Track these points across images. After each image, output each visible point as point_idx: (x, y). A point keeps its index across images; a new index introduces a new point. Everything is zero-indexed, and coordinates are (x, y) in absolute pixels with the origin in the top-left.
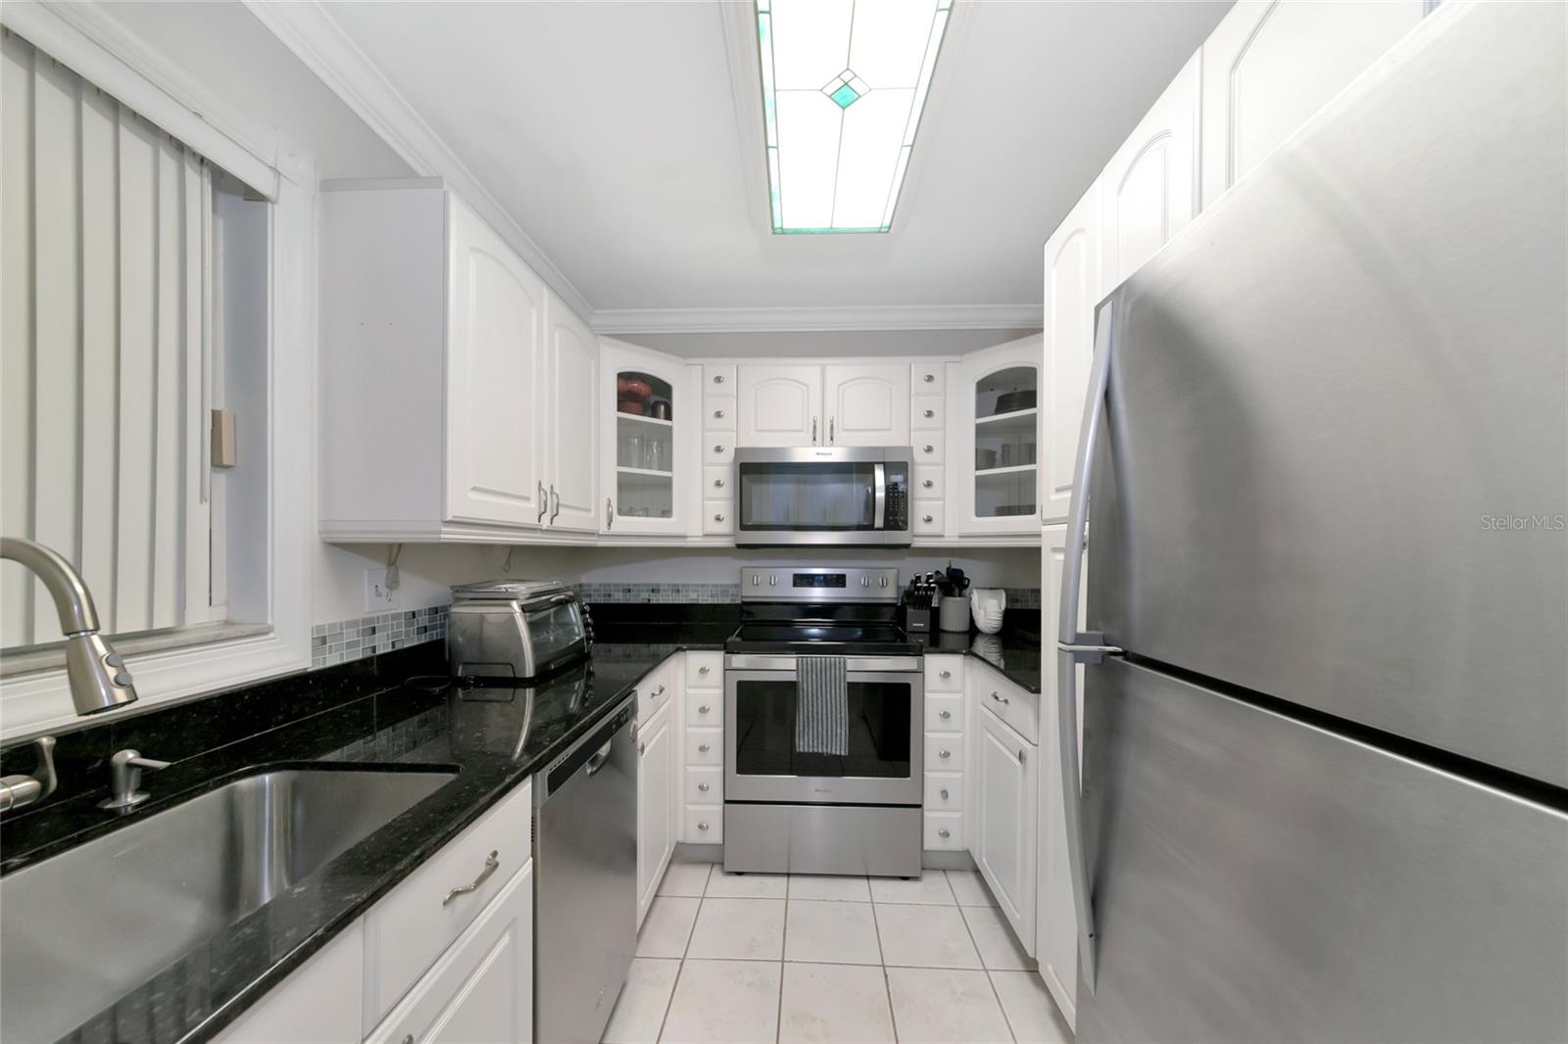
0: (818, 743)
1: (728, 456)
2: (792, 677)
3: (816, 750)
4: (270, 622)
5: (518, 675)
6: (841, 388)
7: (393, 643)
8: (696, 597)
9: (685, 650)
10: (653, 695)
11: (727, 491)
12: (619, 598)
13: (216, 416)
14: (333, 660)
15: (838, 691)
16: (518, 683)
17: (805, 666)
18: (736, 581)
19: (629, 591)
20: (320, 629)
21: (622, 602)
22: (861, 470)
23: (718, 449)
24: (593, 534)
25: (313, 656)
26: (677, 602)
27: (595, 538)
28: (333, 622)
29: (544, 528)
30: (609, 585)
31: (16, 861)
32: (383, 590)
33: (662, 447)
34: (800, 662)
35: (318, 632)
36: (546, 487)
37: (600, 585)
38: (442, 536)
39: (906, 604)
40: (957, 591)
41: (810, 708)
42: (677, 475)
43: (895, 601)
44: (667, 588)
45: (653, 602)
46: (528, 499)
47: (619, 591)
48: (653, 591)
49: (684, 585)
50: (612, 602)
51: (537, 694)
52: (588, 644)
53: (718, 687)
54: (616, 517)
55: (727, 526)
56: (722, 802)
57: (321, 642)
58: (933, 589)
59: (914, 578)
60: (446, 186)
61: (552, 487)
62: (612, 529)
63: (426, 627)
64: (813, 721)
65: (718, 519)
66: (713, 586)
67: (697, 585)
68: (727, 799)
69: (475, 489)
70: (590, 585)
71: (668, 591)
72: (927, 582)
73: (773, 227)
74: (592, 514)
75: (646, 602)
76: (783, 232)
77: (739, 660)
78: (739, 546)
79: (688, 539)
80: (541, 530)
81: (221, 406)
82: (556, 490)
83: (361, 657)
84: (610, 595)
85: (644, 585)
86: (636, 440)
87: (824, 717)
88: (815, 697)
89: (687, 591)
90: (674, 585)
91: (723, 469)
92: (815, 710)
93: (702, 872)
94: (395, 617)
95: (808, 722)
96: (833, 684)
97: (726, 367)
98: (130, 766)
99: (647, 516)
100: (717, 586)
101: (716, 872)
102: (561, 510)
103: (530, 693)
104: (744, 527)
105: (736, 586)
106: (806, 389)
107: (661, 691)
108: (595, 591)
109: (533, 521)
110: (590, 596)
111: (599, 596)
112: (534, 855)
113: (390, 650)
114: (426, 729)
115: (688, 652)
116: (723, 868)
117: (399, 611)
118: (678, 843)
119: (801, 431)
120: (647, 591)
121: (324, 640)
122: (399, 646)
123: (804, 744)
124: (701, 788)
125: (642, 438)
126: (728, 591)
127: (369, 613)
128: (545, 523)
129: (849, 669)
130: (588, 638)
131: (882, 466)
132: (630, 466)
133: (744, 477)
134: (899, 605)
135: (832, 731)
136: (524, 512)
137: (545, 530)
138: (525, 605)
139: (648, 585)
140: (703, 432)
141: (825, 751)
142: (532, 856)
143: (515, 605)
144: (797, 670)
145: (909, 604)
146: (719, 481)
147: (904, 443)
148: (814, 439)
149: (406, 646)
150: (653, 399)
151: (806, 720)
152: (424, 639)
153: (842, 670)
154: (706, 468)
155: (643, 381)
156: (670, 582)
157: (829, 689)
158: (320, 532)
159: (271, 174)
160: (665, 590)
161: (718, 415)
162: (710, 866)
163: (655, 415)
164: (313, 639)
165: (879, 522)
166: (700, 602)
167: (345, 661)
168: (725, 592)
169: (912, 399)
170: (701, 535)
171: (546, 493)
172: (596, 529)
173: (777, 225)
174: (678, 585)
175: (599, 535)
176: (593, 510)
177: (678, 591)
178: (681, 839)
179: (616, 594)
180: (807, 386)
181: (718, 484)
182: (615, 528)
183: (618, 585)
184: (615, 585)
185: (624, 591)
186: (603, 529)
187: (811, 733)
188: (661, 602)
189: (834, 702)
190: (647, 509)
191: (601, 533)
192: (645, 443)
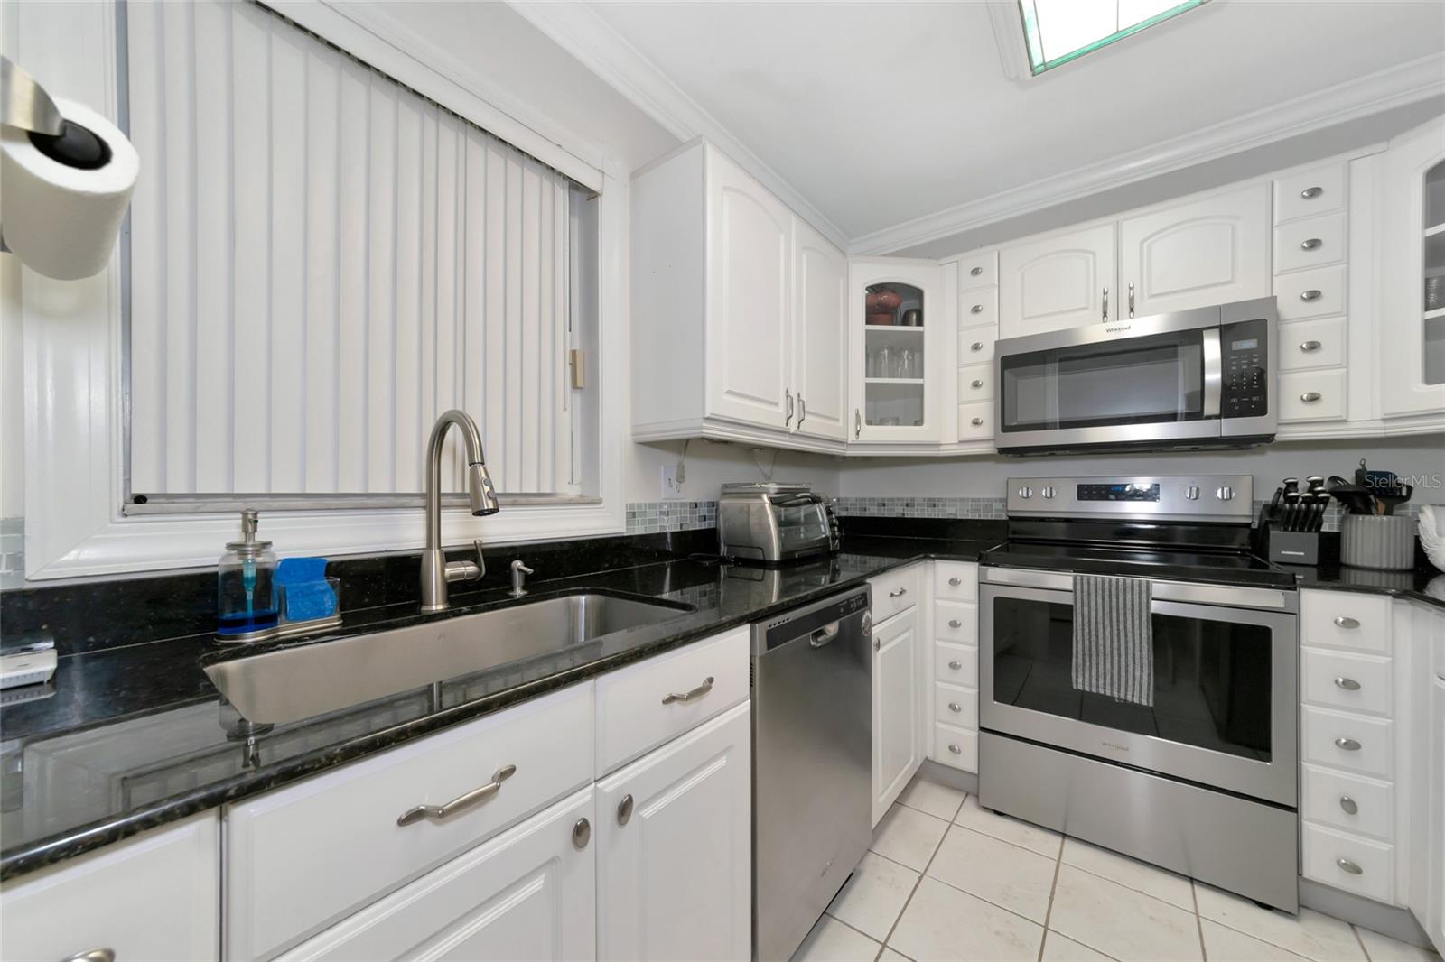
0: (1105, 684)
1: (988, 353)
2: (1067, 599)
3: (1102, 692)
4: (601, 496)
5: (767, 559)
6: (1145, 244)
7: (681, 525)
8: (954, 512)
9: (933, 559)
10: (892, 595)
11: (987, 392)
12: (873, 512)
13: (574, 353)
14: (639, 530)
15: (1137, 622)
16: (766, 565)
17: (1086, 587)
18: (1001, 495)
19: (884, 505)
20: (632, 505)
21: (876, 516)
22: (1181, 342)
23: (976, 347)
24: (842, 443)
25: (627, 525)
26: (933, 517)
27: (844, 447)
28: (639, 502)
29: (792, 431)
30: (865, 499)
31: (465, 609)
32: (675, 483)
33: (913, 356)
34: (1078, 581)
35: (630, 508)
36: (793, 394)
37: (857, 500)
38: (704, 431)
39: (1267, 523)
40: (1382, 507)
41: (1094, 638)
42: (929, 381)
43: (1249, 521)
44: (922, 502)
45: (908, 515)
46: (776, 404)
47: (873, 505)
48: (907, 505)
49: (940, 500)
50: (867, 515)
51: (783, 577)
52: (834, 543)
53: (973, 602)
54: (864, 426)
55: (987, 430)
56: (977, 729)
57: (632, 516)
58: (1325, 501)
59: (1284, 486)
60: (704, 141)
61: (799, 395)
62: (860, 439)
63: (705, 517)
64: (1098, 655)
65: (976, 423)
66: (973, 500)
67: (955, 500)
68: (982, 726)
69: (729, 392)
70: (847, 499)
71: (923, 505)
72: (1310, 490)
73: (1032, 69)
74: (841, 424)
75: (900, 516)
76: (1047, 67)
77: (998, 574)
78: (1002, 451)
79: (942, 448)
80: (789, 433)
81: (577, 347)
82: (803, 397)
83: (658, 532)
84: (865, 509)
85: (898, 499)
86: (886, 351)
87: (1115, 652)
88: (1100, 626)
89: (944, 505)
90: (929, 499)
91: (983, 367)
92: (1101, 642)
93: (954, 800)
94: (683, 505)
95: (1090, 656)
96: (1129, 612)
97: (985, 257)
98: (519, 570)
99: (897, 424)
100: (978, 500)
101: (970, 804)
102: (807, 417)
103: (776, 574)
104: (1005, 428)
105: (1001, 500)
106: (1091, 256)
107: (901, 593)
108: (851, 505)
109: (781, 424)
110: (847, 509)
111: (855, 509)
112: (752, 697)
113: (679, 530)
114: (705, 598)
115: (936, 561)
116: (978, 801)
117: (685, 501)
118: (927, 759)
119: (1086, 308)
120: (901, 505)
121: (634, 514)
122: (685, 528)
123: (1084, 680)
124: (952, 707)
125: (891, 349)
126: (992, 506)
127: (665, 499)
128: (793, 427)
129: (1154, 596)
130: (834, 538)
131: (1217, 332)
132: (881, 377)
133: (1006, 372)
134: (1255, 526)
135: (1127, 672)
136: (773, 416)
137: (793, 434)
138: (774, 498)
139: (903, 499)
140: (958, 331)
141: (1116, 694)
142: (751, 698)
143: (765, 497)
144: (1074, 591)
145: (1271, 522)
146: (978, 382)
147: (1260, 293)
148: (1105, 315)
149: (691, 529)
150: (904, 306)
151: (1087, 651)
152: (704, 526)
153: (1144, 595)
154: (962, 370)
155: (893, 292)
156: (926, 497)
157: (1122, 618)
158: (632, 435)
159: (599, 175)
160: (919, 505)
161: (976, 310)
162: (964, 795)
163: (905, 322)
164: (627, 513)
165: (1212, 406)
166: (959, 517)
167: (648, 533)
168: (988, 507)
169: (1276, 232)
170: (956, 442)
171: (792, 399)
172: (845, 437)
173: (1037, 61)
174: (934, 499)
175: (848, 444)
176: (841, 420)
177: (934, 506)
178: (930, 756)
179: (871, 508)
180: (1093, 253)
181: (976, 385)
182: (863, 438)
183: (874, 499)
184: (870, 499)
185: (878, 505)
186: (852, 438)
187: (1094, 670)
188: (916, 516)
189: (1130, 635)
190: (898, 419)
191: (849, 442)
192: (896, 352)
